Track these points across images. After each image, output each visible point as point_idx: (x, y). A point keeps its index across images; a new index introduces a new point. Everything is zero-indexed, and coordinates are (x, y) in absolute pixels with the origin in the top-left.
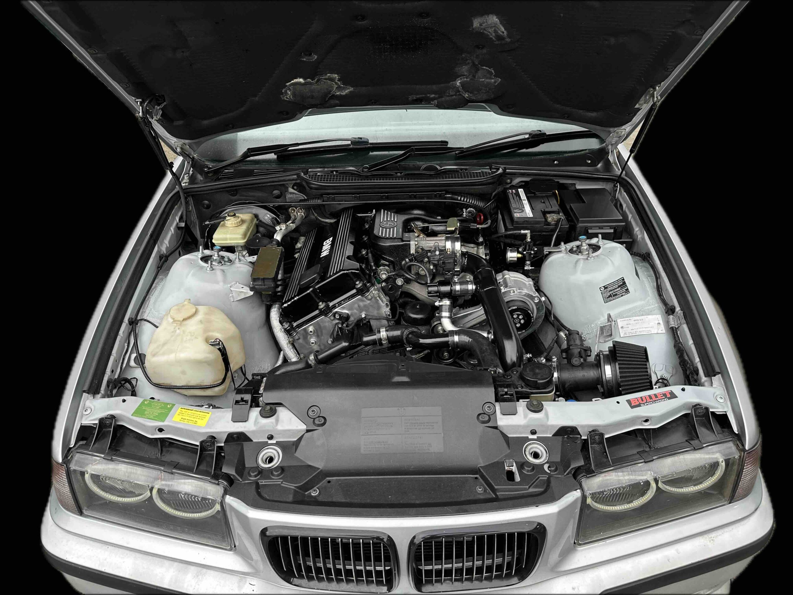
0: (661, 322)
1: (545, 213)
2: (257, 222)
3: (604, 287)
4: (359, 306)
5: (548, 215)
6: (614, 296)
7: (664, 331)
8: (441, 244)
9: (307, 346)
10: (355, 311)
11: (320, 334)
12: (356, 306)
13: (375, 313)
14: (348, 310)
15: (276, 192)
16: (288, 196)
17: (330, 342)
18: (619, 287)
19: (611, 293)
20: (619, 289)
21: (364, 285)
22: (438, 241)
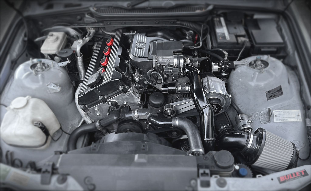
0: (300, 114)
1: (237, 36)
2: (68, 37)
3: (268, 91)
4: (122, 98)
5: (239, 38)
6: (273, 96)
7: (301, 121)
8: (171, 61)
9: (96, 116)
10: (120, 100)
11: (102, 111)
12: (121, 98)
13: (132, 102)
14: (116, 100)
15: (79, 17)
16: (86, 20)
17: (108, 115)
18: (277, 91)
19: (272, 95)
20: (277, 92)
21: (124, 88)
22: (169, 59)
